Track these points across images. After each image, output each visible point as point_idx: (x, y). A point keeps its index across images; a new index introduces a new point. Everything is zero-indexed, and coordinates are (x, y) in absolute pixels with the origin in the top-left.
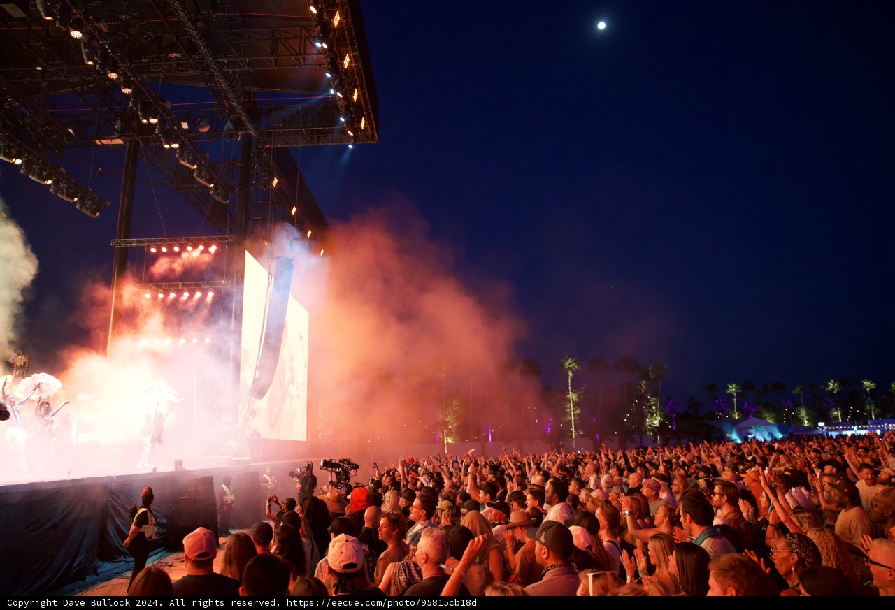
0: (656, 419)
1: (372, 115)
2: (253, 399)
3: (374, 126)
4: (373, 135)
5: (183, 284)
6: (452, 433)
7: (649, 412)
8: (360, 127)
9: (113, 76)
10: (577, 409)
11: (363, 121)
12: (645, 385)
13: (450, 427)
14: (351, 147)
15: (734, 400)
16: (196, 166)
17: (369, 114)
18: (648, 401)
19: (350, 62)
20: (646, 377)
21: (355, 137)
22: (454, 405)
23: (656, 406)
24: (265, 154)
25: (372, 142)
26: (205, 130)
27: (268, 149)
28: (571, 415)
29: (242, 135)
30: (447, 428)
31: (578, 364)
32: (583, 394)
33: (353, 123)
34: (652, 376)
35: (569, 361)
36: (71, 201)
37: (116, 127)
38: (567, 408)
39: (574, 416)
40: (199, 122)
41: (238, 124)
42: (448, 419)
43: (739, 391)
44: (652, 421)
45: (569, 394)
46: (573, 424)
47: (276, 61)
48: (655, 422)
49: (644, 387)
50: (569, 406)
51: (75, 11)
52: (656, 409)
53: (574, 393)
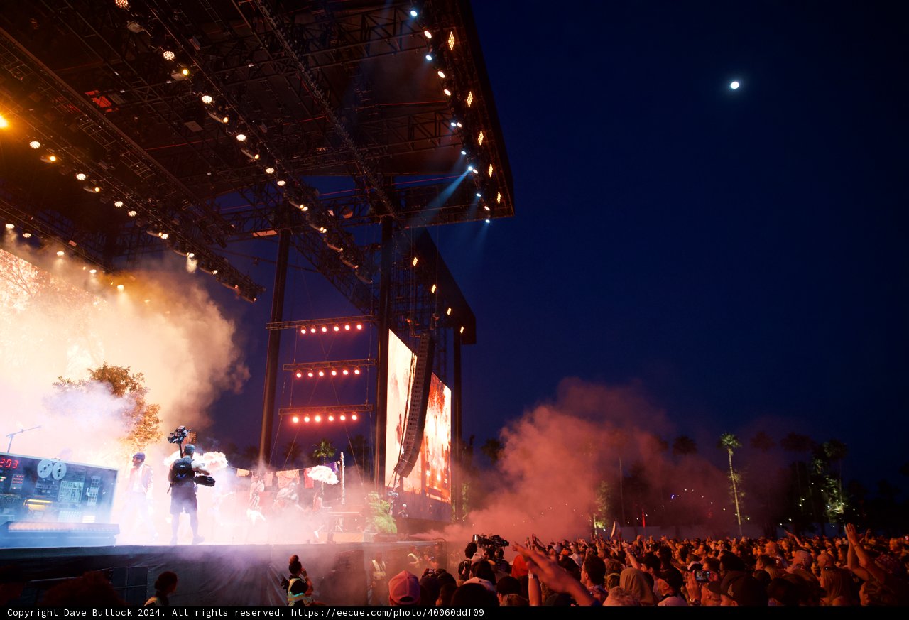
0: (839, 505)
1: (507, 190)
2: (399, 476)
3: (510, 200)
4: (509, 209)
5: (331, 363)
6: (602, 517)
7: (830, 496)
8: (496, 202)
9: (270, 171)
10: (741, 491)
11: (499, 196)
12: (821, 465)
14: (488, 221)
16: (342, 249)
17: (504, 189)
18: (827, 483)
19: (484, 140)
20: (821, 455)
21: (492, 212)
22: (603, 486)
23: (837, 489)
24: (405, 235)
25: (508, 216)
26: (349, 216)
27: (407, 229)
28: (734, 499)
29: (384, 219)
30: (597, 512)
31: (738, 441)
32: (747, 475)
33: (489, 198)
34: (829, 454)
35: (728, 438)
36: (234, 288)
37: (270, 220)
38: (730, 490)
39: (738, 500)
40: (343, 209)
41: (380, 208)
42: (597, 502)
44: (835, 507)
45: (730, 475)
46: (738, 508)
47: (413, 145)
48: (838, 509)
49: (819, 467)
50: (731, 487)
51: (241, 118)
52: (838, 493)
53: (736, 473)
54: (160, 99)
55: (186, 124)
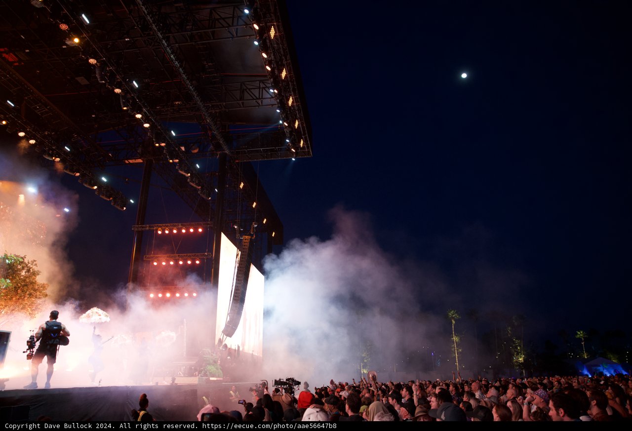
0: (521, 357)
1: (308, 138)
2: (225, 337)
3: (309, 145)
4: (309, 152)
5: (179, 256)
6: (367, 366)
7: (515, 351)
8: (300, 146)
9: (139, 116)
10: (460, 348)
11: (302, 142)
12: (510, 330)
13: (365, 361)
14: (293, 159)
15: (583, 343)
16: (189, 175)
17: (305, 138)
18: (514, 342)
19: (293, 102)
20: (511, 324)
21: (296, 153)
23: (520, 346)
24: (235, 166)
25: (308, 156)
26: (196, 151)
27: (237, 163)
28: (455, 353)
29: (220, 154)
30: (363, 362)
31: (459, 315)
32: (464, 337)
33: (295, 144)
34: (516, 324)
35: (452, 312)
36: (108, 200)
37: (138, 151)
38: (452, 348)
39: (457, 354)
40: (192, 147)
41: (218, 147)
42: (363, 355)
43: (586, 336)
44: (518, 359)
45: (453, 337)
46: (457, 359)
47: (243, 103)
48: (521, 360)
49: (510, 332)
50: (453, 346)
51: (118, 77)
52: (521, 349)
53: (457, 336)
54: (57, 59)
55: (76, 78)
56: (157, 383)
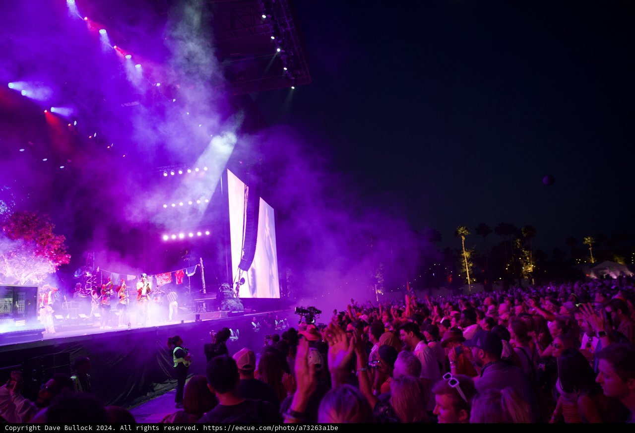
0: (530, 267)
1: (306, 64)
3: (308, 71)
4: (308, 78)
6: (381, 286)
7: (525, 262)
8: (298, 73)
10: (470, 263)
12: (520, 242)
13: (379, 282)
14: (293, 88)
15: (590, 249)
17: (303, 64)
18: (523, 253)
20: (520, 236)
21: (295, 81)
22: (380, 266)
23: (529, 256)
25: (307, 83)
27: (235, 96)
28: (466, 268)
30: (377, 283)
31: (468, 231)
32: (474, 252)
33: (293, 71)
34: (525, 235)
35: (462, 229)
38: (463, 263)
39: (468, 268)
42: (377, 277)
43: (593, 242)
44: (527, 268)
45: (463, 253)
46: (468, 274)
47: (235, 33)
48: (529, 269)
49: (519, 244)
50: (464, 261)
52: (530, 259)
53: (467, 251)
56: (183, 321)
